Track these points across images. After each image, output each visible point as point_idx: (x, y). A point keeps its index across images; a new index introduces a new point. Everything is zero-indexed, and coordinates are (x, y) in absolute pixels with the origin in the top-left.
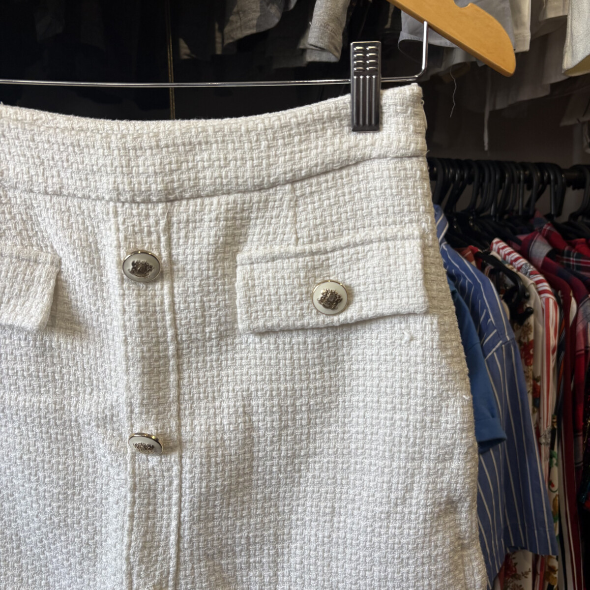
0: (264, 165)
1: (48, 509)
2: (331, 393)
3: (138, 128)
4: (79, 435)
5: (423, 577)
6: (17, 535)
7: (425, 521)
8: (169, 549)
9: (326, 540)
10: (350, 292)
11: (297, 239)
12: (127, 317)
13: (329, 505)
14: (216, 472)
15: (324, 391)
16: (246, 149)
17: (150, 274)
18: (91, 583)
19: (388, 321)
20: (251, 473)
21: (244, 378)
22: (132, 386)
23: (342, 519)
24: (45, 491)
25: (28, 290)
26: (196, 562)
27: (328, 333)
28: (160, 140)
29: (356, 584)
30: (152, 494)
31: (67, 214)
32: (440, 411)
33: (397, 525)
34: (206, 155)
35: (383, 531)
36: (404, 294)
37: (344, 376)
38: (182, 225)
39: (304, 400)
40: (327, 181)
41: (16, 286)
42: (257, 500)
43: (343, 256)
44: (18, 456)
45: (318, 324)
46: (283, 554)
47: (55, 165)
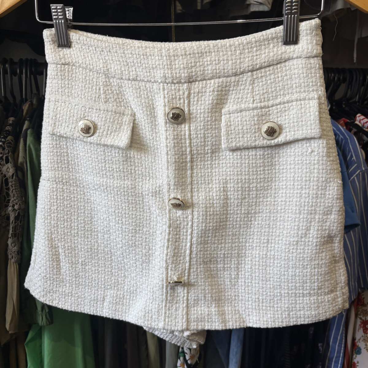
0: (238, 63)
1: (127, 237)
2: (268, 181)
3: (174, 46)
4: (143, 201)
5: (314, 275)
6: (110, 251)
7: (316, 245)
8: (186, 257)
9: (264, 256)
10: (281, 127)
11: (254, 101)
12: (168, 141)
13: (266, 238)
14: (210, 219)
15: (265, 180)
16: (229, 55)
17: (180, 119)
18: (147, 275)
19: (300, 142)
20: (226, 221)
21: (224, 173)
22: (170, 175)
23: (273, 245)
24: (126, 228)
25: (120, 128)
26: (198, 265)
27: (268, 150)
28: (186, 51)
29: (279, 278)
30: (178, 230)
31: (139, 90)
32: (326, 189)
33: (302, 248)
34: (209, 59)
35: (294, 251)
36: (309, 128)
37: (275, 172)
38: (196, 95)
39: (255, 185)
40: (269, 70)
41: (115, 126)
42: (229, 235)
43: (277, 109)
44: (113, 211)
45: (263, 145)
46: (242, 264)
47: (134, 65)
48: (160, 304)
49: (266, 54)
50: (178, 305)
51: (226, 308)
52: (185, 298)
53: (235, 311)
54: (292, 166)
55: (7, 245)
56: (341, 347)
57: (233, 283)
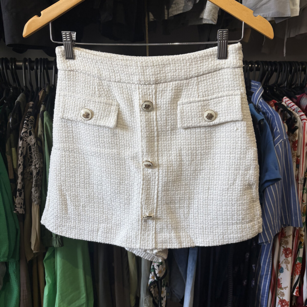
0: (188, 71)
1: (114, 188)
2: (209, 149)
3: (145, 59)
4: (125, 163)
7: (240, 191)
8: (154, 200)
10: (216, 114)
11: (199, 96)
12: (142, 123)
13: (207, 186)
14: (170, 175)
15: (206, 148)
16: (182, 66)
17: (150, 108)
18: (128, 212)
19: (229, 123)
20: (181, 176)
21: (179, 144)
22: (143, 146)
23: (212, 191)
24: (113, 182)
25: (109, 114)
26: (163, 205)
27: (208, 128)
28: (154, 63)
30: (149, 182)
31: (122, 89)
32: (246, 153)
33: (231, 193)
34: (169, 68)
36: (235, 114)
37: (213, 143)
38: (160, 92)
39: (200, 151)
40: (209, 76)
41: (106, 113)
42: (183, 185)
43: (214, 102)
45: (205, 125)
46: (191, 204)
47: (119, 72)
48: (137, 232)
49: (207, 66)
50: (149, 232)
51: (181, 234)
52: (154, 227)
53: (187, 235)
54: (224, 139)
55: (31, 192)
56: (269, 267)
57: (186, 217)
